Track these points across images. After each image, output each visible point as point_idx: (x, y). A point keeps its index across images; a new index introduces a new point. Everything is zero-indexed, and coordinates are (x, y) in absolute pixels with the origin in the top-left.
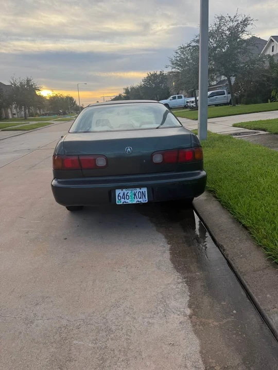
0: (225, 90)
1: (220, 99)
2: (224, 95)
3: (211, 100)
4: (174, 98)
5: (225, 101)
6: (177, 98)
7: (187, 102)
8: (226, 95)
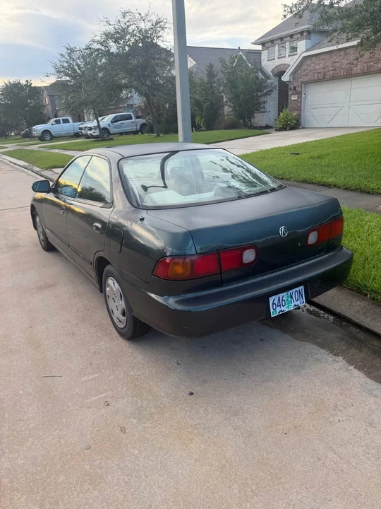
0: (132, 114)
1: (127, 125)
2: (132, 121)
3: (116, 127)
4: (58, 122)
5: (134, 128)
6: (61, 121)
7: (81, 129)
8: (133, 120)
